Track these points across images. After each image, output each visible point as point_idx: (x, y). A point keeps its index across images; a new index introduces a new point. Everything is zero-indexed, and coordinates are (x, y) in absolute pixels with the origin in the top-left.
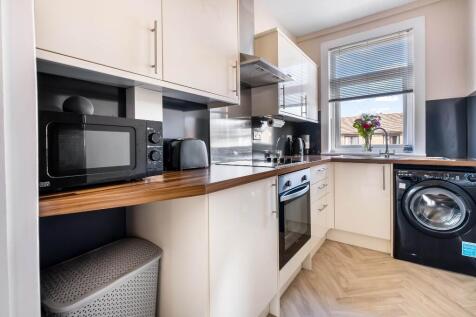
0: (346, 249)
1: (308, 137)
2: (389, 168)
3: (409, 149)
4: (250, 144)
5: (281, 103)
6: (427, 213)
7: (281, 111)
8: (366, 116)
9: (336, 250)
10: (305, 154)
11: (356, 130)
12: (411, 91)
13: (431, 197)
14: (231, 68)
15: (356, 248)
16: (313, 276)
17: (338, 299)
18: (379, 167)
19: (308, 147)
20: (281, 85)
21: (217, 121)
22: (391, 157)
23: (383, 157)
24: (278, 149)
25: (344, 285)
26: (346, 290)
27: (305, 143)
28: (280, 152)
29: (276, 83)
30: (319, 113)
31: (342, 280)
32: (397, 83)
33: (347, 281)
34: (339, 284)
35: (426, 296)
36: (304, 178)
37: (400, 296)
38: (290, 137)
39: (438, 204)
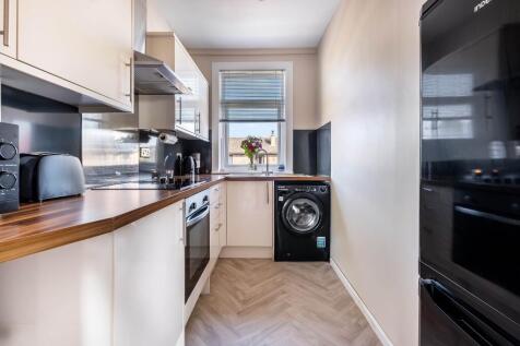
0: (237, 263)
1: (198, 156)
2: (271, 184)
3: (282, 168)
4: (137, 163)
5: (177, 117)
6: (295, 219)
7: (178, 127)
8: (251, 139)
9: (228, 267)
10: (196, 173)
11: (243, 151)
12: (283, 120)
13: (297, 206)
14: (123, 66)
15: (245, 260)
16: (212, 299)
17: (239, 313)
18: (264, 183)
19: (198, 166)
20: (177, 97)
21: (92, 132)
22: (271, 176)
23: (264, 175)
24: (168, 168)
25: (242, 298)
26: (244, 302)
27: (196, 161)
28: (171, 172)
29: (173, 94)
30: (210, 132)
31: (239, 293)
32: (272, 112)
33: (244, 294)
34: (236, 297)
35: (301, 286)
36: (206, 199)
37: (284, 293)
38: (180, 155)
39: (302, 211)
